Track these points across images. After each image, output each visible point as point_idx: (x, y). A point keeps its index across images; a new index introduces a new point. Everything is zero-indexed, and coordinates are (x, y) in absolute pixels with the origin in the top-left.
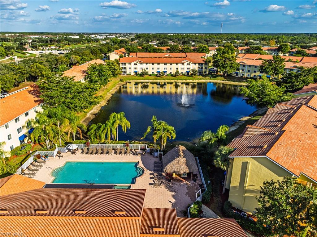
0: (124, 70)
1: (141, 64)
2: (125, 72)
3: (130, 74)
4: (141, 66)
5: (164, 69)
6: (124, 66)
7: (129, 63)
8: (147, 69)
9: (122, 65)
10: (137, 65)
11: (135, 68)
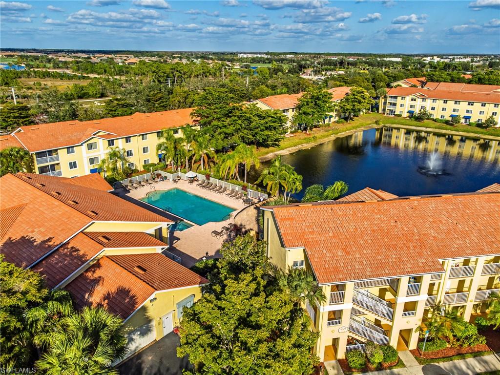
0: (392, 108)
1: (424, 100)
2: (392, 110)
3: (400, 116)
4: (424, 104)
5: (467, 111)
6: (393, 101)
7: (402, 97)
8: (433, 108)
9: (390, 99)
10: (415, 100)
11: (411, 106)
